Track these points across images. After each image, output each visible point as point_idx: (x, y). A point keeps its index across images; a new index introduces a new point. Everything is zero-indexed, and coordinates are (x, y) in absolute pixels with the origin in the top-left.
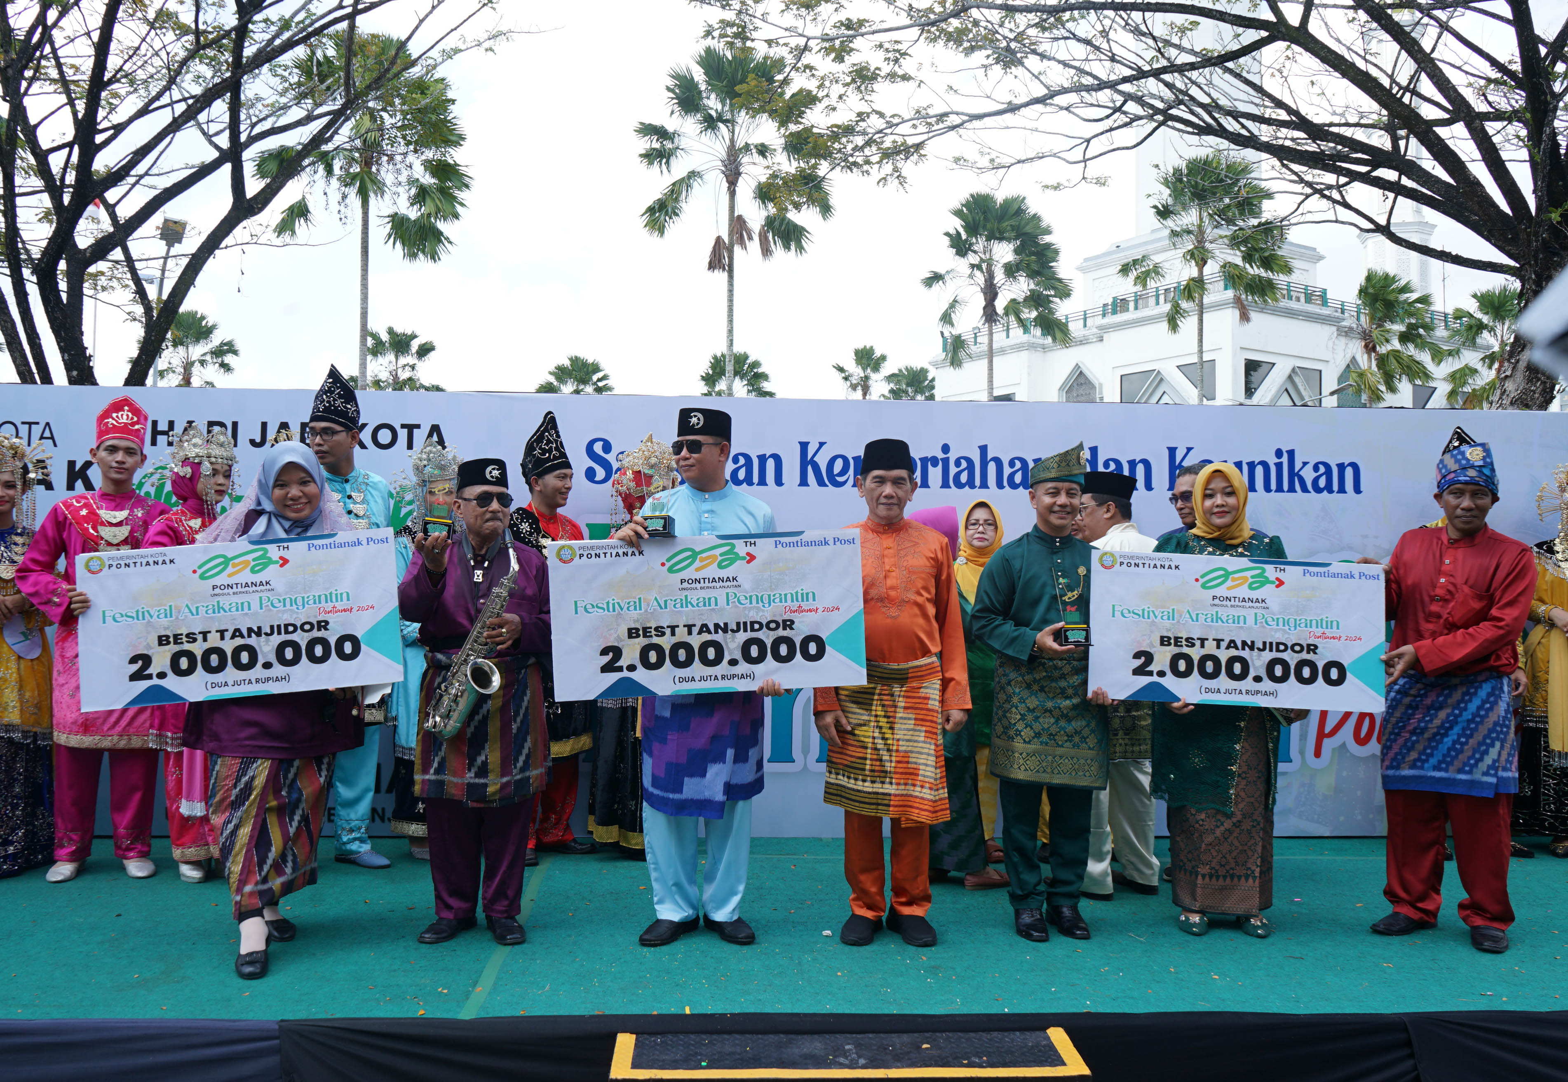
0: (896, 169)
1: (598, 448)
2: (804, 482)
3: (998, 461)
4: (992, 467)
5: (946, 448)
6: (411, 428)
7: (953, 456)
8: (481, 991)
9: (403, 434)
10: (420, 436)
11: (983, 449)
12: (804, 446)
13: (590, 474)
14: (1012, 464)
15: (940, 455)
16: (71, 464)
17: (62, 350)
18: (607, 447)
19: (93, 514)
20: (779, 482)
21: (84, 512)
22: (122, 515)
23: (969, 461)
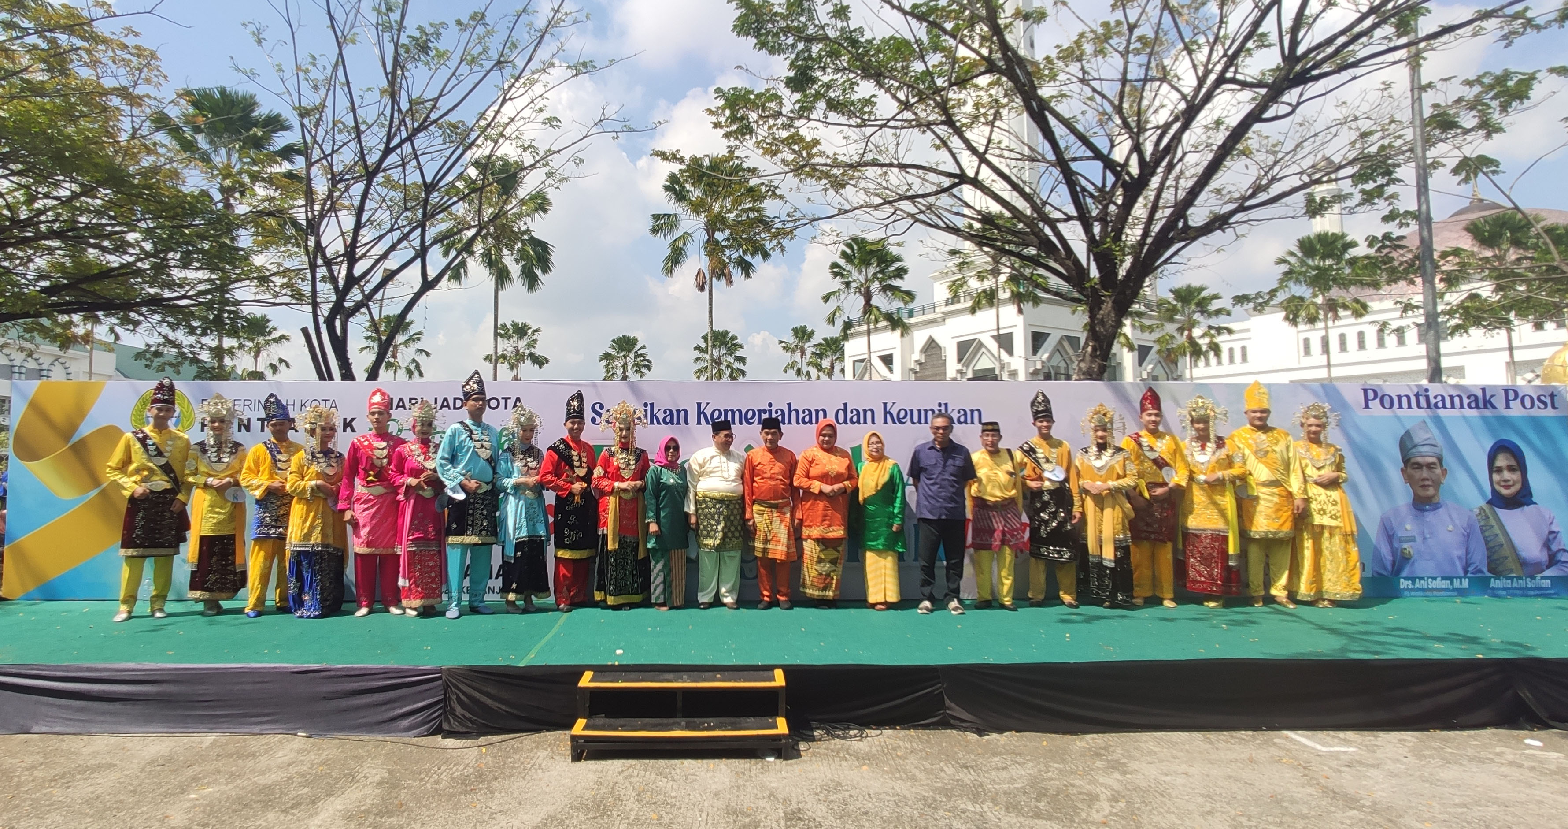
0: (779, 243)
1: (597, 407)
2: (699, 423)
3: (797, 411)
4: (794, 414)
5: (770, 405)
6: (506, 399)
7: (774, 409)
8: (532, 655)
9: (502, 402)
10: (511, 403)
11: (789, 405)
12: (699, 405)
13: (593, 420)
14: (804, 412)
15: (768, 408)
16: (345, 419)
17: (338, 360)
18: (602, 407)
19: (370, 446)
20: (687, 423)
21: (366, 443)
22: (384, 444)
23: (782, 411)
